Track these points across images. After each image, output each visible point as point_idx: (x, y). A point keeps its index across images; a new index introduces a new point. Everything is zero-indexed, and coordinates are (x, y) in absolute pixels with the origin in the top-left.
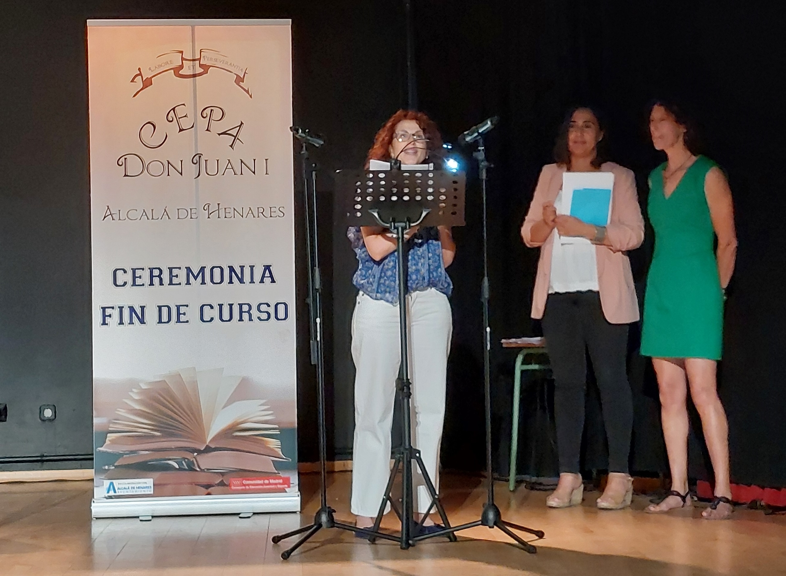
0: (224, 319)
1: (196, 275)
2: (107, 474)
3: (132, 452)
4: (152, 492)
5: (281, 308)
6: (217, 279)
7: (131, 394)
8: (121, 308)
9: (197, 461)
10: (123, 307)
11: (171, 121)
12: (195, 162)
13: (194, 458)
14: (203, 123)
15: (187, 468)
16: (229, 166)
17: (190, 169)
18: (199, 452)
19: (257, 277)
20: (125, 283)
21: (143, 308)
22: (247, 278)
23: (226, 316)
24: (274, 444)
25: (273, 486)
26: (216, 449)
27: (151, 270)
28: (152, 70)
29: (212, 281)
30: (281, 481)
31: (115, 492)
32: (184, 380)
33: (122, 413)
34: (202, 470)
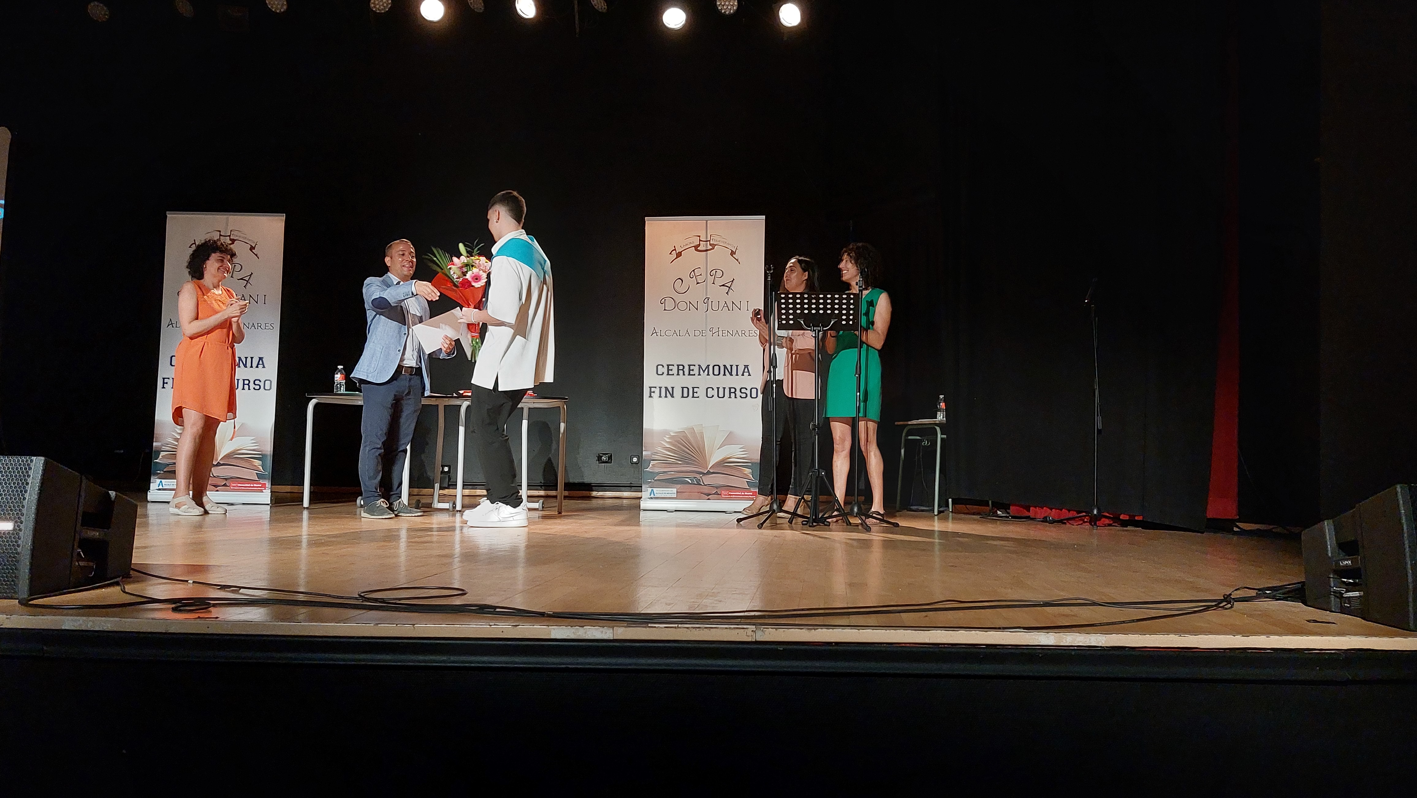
0: (720, 396)
1: (704, 369)
2: (649, 485)
3: (664, 472)
4: (676, 497)
5: (754, 391)
6: (716, 372)
7: (664, 438)
8: (660, 388)
9: (702, 479)
10: (661, 387)
11: (692, 278)
12: (705, 302)
13: (701, 477)
14: (710, 279)
15: (696, 483)
16: (726, 305)
17: (702, 307)
18: (704, 474)
19: (740, 372)
20: (663, 373)
21: (673, 388)
22: (734, 372)
23: (721, 395)
24: (748, 471)
25: (747, 497)
26: (714, 473)
27: (678, 366)
28: (682, 246)
29: (713, 374)
30: (751, 494)
31: (654, 495)
32: (696, 432)
33: (660, 449)
34: (706, 485)
